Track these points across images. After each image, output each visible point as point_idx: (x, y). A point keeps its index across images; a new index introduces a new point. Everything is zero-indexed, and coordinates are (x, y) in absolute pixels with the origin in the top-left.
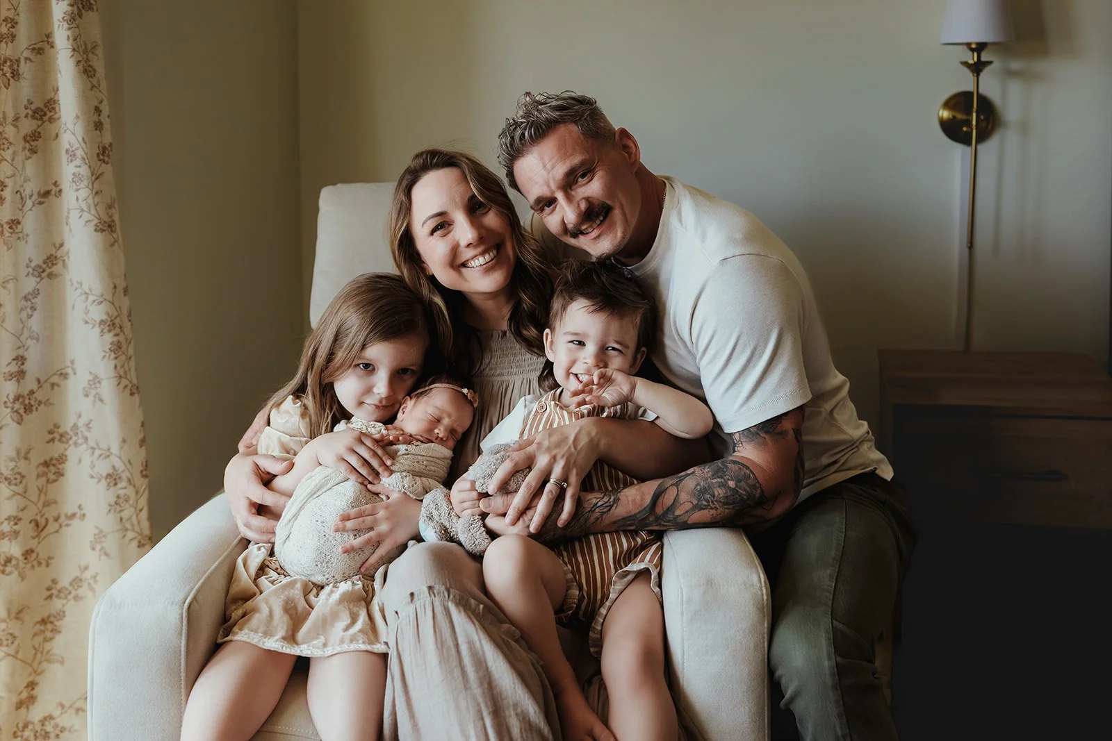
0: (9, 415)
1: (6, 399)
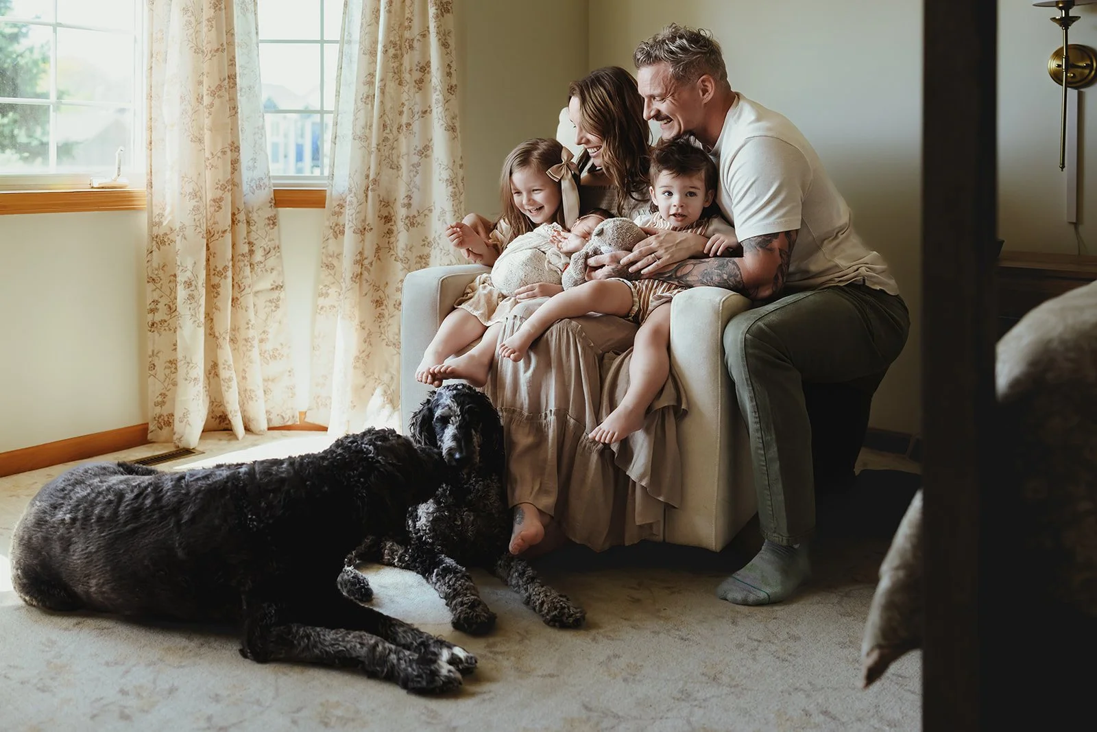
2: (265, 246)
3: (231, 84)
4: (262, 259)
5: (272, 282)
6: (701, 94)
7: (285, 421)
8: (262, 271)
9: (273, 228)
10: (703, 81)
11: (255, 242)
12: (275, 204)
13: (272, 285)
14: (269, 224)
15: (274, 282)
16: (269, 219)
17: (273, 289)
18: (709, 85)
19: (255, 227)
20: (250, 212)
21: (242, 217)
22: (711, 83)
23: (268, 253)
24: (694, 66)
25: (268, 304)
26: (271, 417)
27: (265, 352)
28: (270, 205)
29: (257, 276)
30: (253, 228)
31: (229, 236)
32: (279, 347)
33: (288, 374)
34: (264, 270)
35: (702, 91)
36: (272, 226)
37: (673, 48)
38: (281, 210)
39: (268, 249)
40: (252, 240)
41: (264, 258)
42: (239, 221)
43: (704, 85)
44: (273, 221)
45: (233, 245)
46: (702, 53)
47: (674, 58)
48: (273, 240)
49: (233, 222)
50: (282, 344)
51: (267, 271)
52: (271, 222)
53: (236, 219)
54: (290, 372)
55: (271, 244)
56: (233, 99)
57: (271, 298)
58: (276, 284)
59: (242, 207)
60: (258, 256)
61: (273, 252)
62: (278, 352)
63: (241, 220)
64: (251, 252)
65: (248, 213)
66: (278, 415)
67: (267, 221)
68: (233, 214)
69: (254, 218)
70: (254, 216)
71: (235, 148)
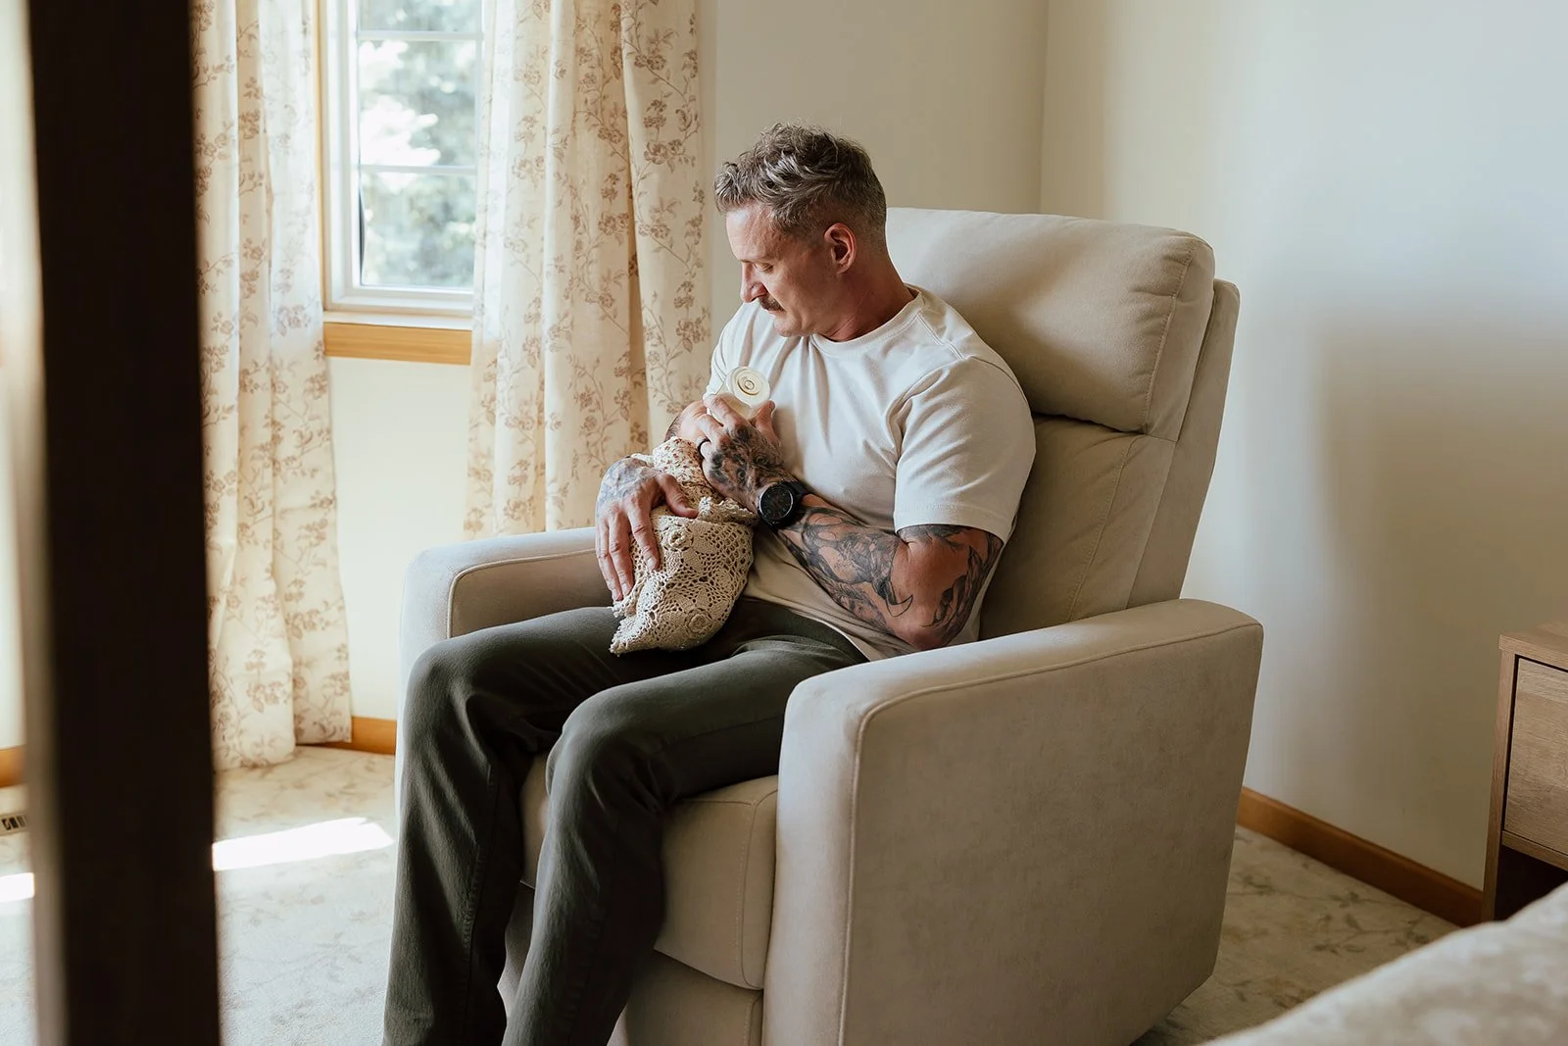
0: (619, 412)
1: (617, 395)
2: (303, 429)
3: (246, 130)
4: (297, 452)
5: (313, 494)
6: (833, 255)
7: (327, 734)
8: (295, 473)
9: (319, 397)
10: (833, 234)
11: (283, 422)
12: (325, 353)
13: (313, 498)
14: (312, 390)
15: (317, 492)
16: (312, 380)
17: (314, 506)
18: (846, 241)
19: (285, 395)
20: (277, 368)
21: (261, 378)
22: (847, 236)
23: (307, 442)
24: (811, 207)
25: (304, 532)
26: (302, 726)
27: (296, 616)
28: (316, 353)
29: (285, 483)
30: (282, 397)
31: (234, 415)
32: (322, 608)
33: (336, 654)
34: (298, 471)
35: (836, 250)
36: (317, 393)
37: (772, 176)
38: (336, 362)
39: (307, 435)
40: (277, 419)
41: (299, 450)
42: (257, 386)
43: (837, 241)
44: (321, 384)
45: (242, 429)
46: (825, 181)
47: (774, 195)
48: (318, 417)
49: (243, 386)
50: (326, 603)
51: (303, 474)
52: (317, 386)
53: (251, 382)
54: (339, 650)
55: (315, 426)
56: (251, 160)
57: (311, 523)
58: (322, 497)
59: (262, 360)
60: (288, 447)
61: (316, 440)
62: (319, 616)
63: (260, 382)
64: (276, 439)
65: (273, 368)
66: (315, 723)
67: (309, 385)
68: (244, 373)
69: (284, 380)
70: (285, 376)
71: (254, 251)
